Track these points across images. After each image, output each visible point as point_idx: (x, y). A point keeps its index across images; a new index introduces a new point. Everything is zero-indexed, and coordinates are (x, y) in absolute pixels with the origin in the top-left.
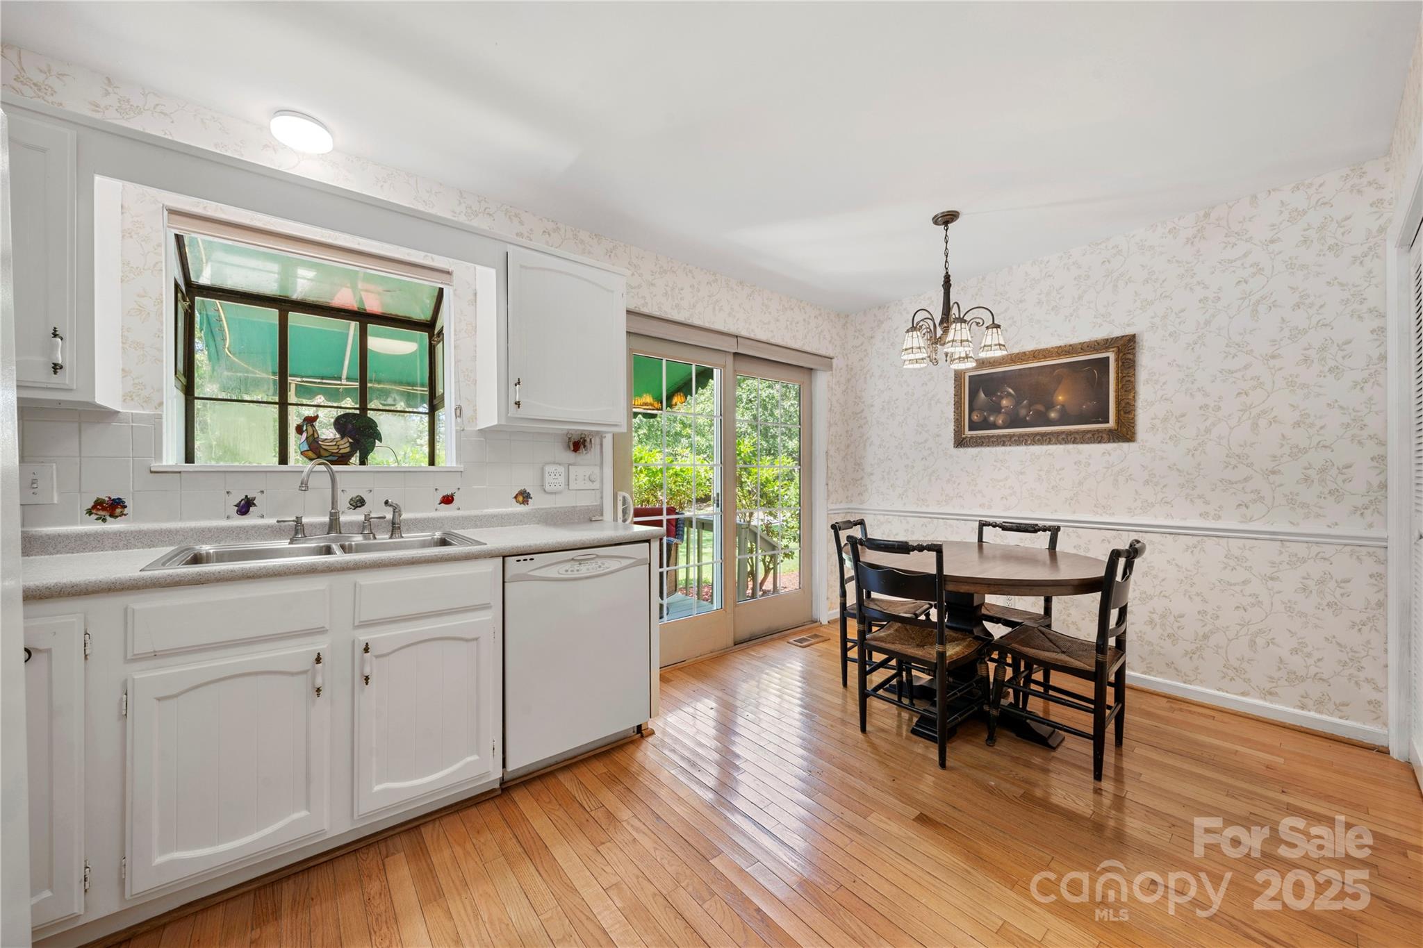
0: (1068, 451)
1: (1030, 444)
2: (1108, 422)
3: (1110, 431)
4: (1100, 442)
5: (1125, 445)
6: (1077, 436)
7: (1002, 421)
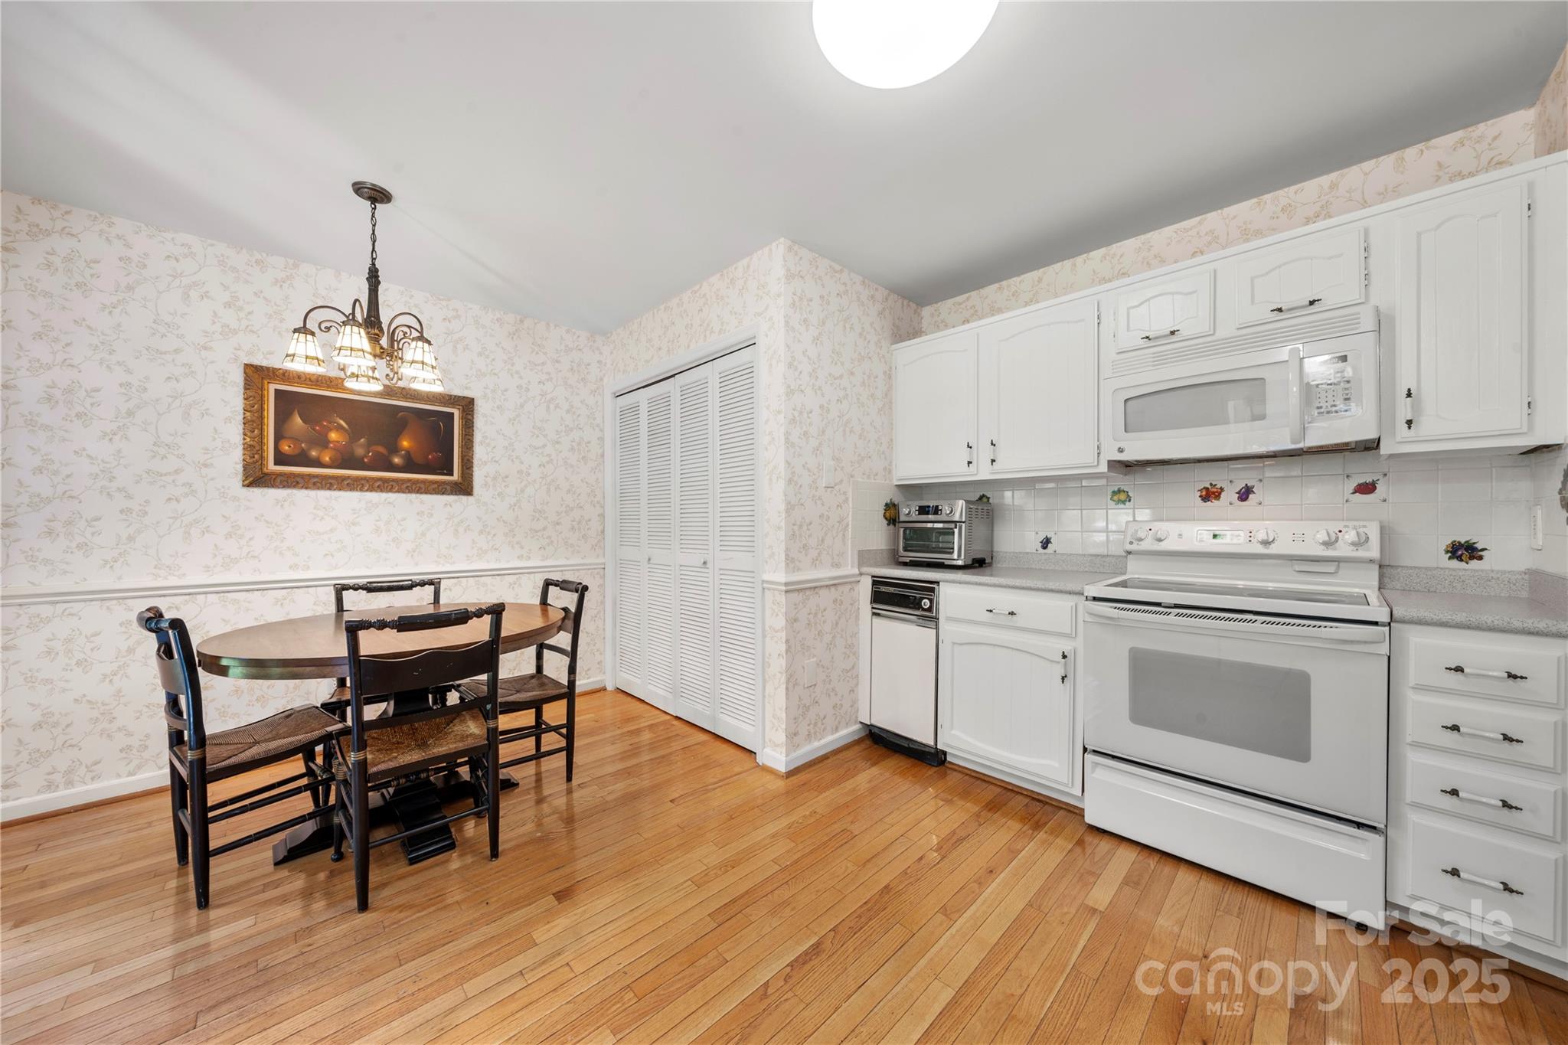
0: (411, 501)
1: (367, 491)
2: (452, 475)
3: (456, 483)
4: (443, 494)
5: (464, 498)
6: (422, 486)
7: (330, 458)
